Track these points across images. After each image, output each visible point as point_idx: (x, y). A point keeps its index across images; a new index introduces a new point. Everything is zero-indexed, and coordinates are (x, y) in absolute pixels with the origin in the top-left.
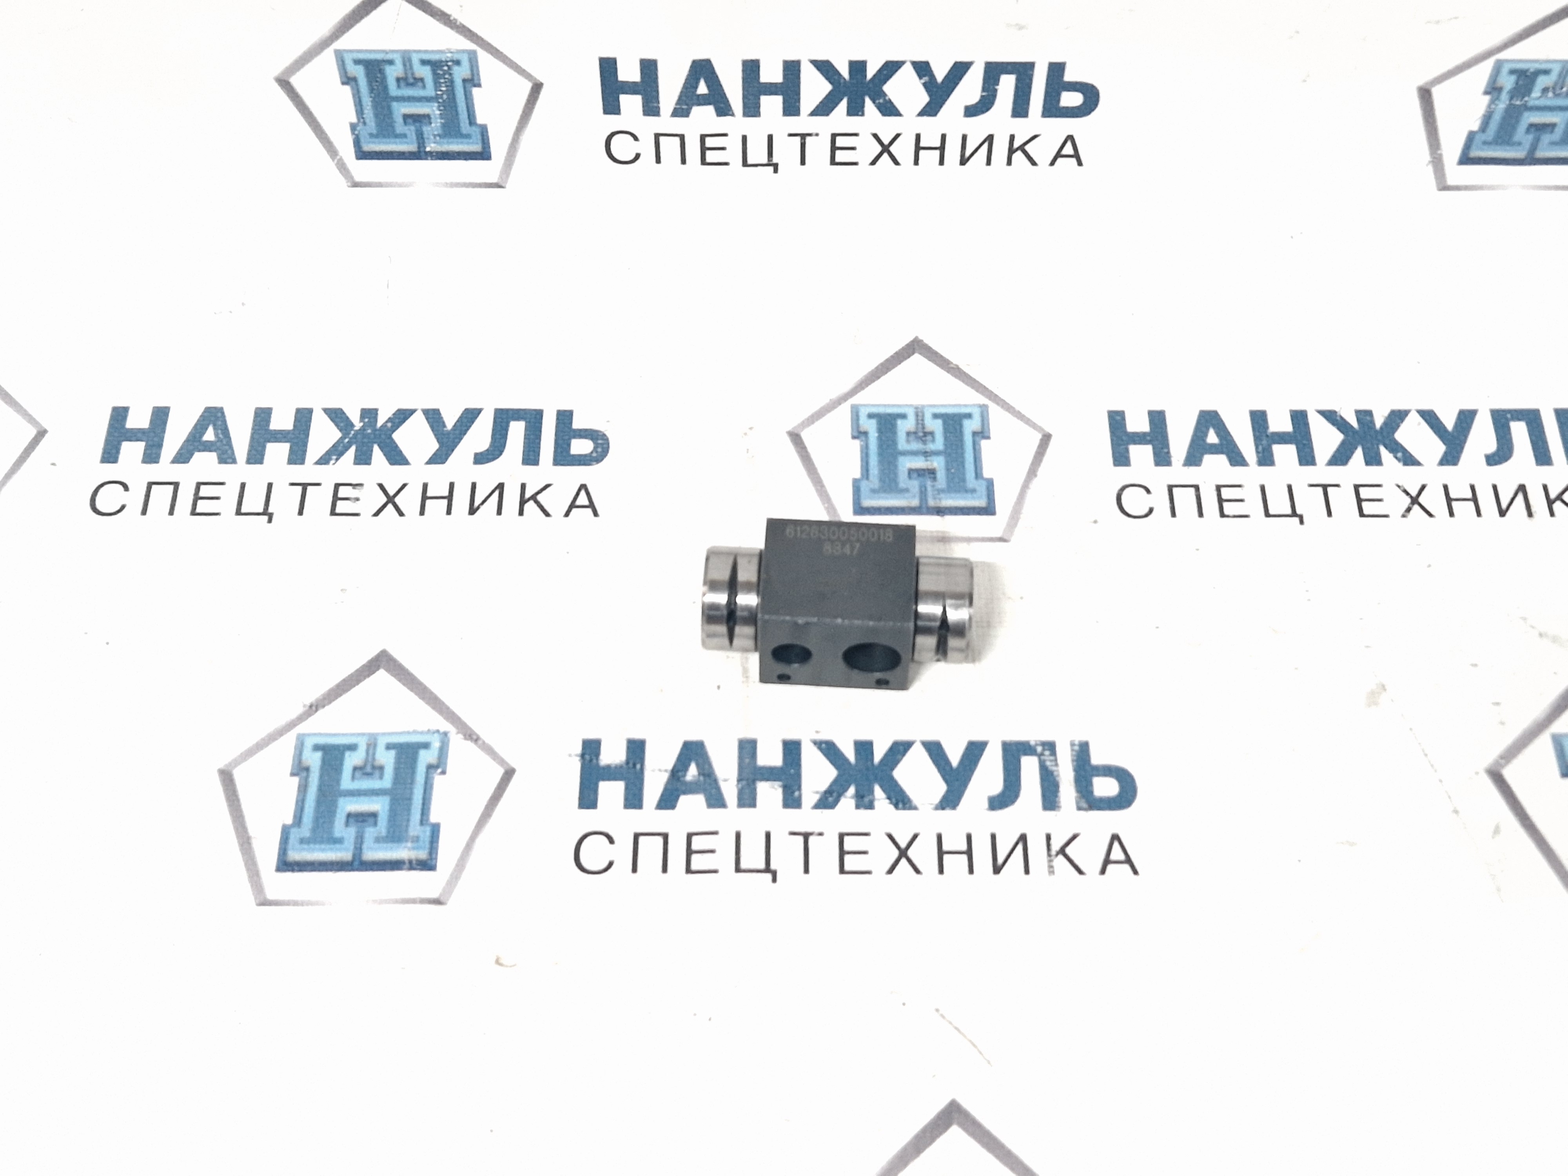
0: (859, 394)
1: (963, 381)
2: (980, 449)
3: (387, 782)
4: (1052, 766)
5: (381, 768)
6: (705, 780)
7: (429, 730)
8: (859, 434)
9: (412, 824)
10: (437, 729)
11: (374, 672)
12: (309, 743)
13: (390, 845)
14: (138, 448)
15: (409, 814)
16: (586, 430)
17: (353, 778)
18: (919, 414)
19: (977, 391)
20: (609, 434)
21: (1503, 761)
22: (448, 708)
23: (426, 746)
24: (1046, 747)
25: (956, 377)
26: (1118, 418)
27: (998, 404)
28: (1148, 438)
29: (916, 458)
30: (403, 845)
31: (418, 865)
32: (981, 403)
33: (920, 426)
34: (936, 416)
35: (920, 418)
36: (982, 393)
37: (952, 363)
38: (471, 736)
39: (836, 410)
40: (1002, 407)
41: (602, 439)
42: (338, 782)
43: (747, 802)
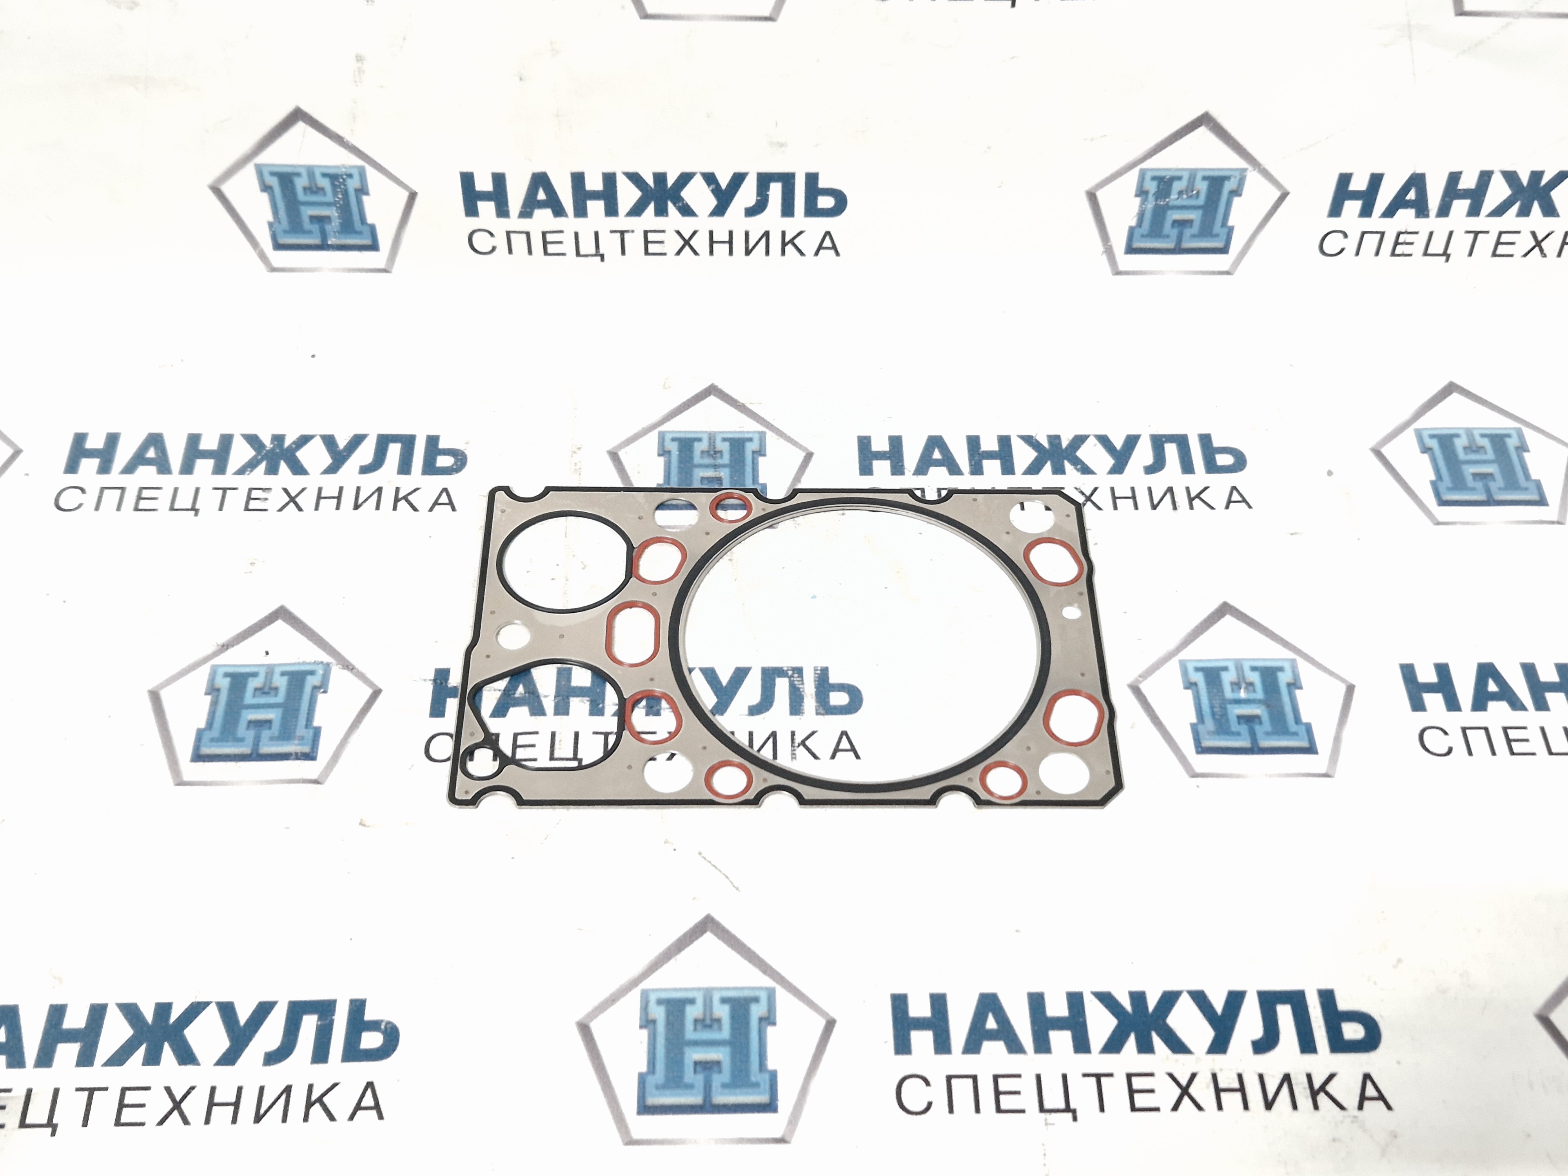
0: (665, 425)
1: (747, 415)
2: (758, 463)
3: (280, 698)
4: (799, 684)
5: (276, 689)
6: (529, 697)
7: (315, 662)
8: (663, 452)
9: (298, 728)
10: (321, 660)
11: (273, 622)
12: (221, 671)
13: (280, 742)
14: (95, 462)
15: (297, 721)
16: (449, 449)
17: (254, 696)
18: (712, 437)
19: (757, 422)
20: (466, 452)
21: (1141, 679)
22: (331, 646)
23: (312, 673)
24: (795, 672)
25: (742, 412)
26: (866, 441)
27: (773, 431)
28: (888, 455)
29: (708, 470)
30: (292, 742)
31: (302, 756)
32: (761, 430)
33: (712, 447)
34: (724, 440)
35: (712, 441)
36: (761, 424)
37: (740, 402)
38: (348, 666)
39: (647, 436)
40: (776, 434)
41: (462, 456)
42: (242, 699)
43: (561, 711)
